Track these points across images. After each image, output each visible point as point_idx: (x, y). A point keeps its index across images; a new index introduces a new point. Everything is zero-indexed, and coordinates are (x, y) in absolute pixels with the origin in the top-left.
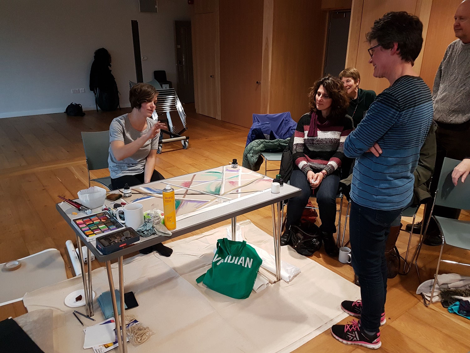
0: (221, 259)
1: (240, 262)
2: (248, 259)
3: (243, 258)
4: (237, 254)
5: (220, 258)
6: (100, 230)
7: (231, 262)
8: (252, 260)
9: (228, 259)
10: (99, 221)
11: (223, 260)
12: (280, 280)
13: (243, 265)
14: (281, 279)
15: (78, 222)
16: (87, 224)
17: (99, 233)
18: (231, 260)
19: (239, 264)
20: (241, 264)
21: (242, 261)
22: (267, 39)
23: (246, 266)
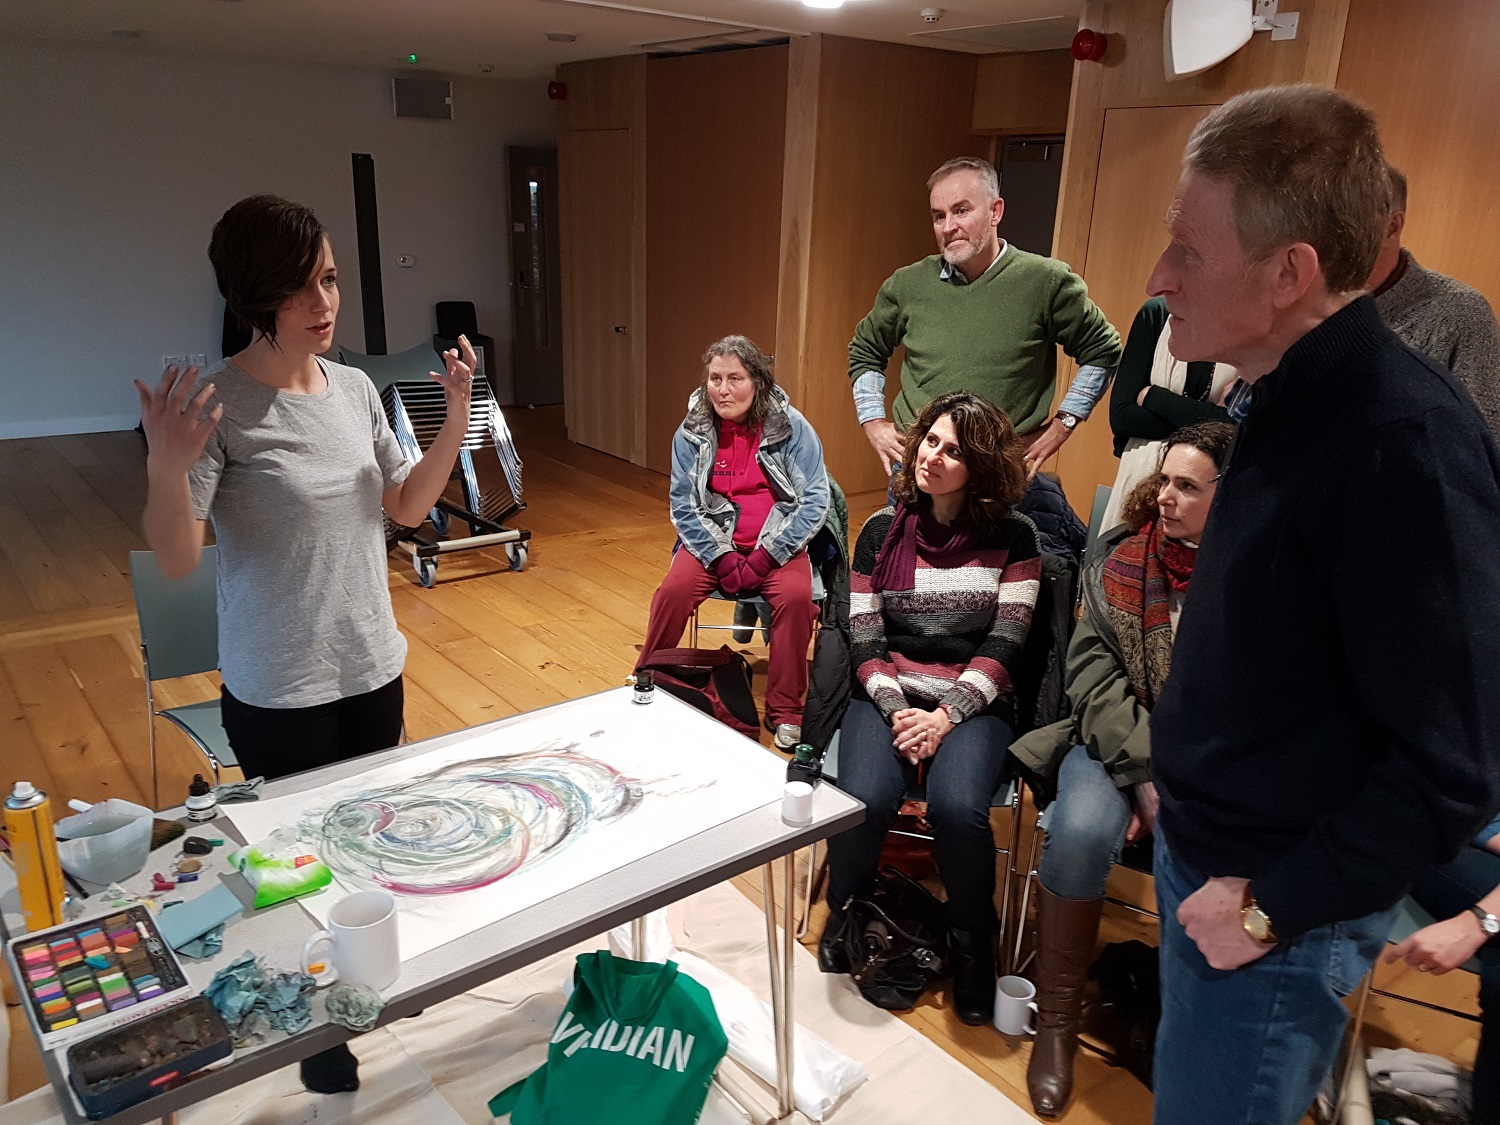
0: (581, 1033)
1: (647, 1047)
2: (676, 1034)
3: (662, 1029)
4: (641, 1017)
5: (580, 1027)
6: (102, 995)
7: (614, 1049)
8: (690, 1039)
9: (605, 1038)
10: (107, 949)
11: (588, 1034)
12: (789, 1112)
13: (657, 1062)
14: (796, 1109)
15: (29, 953)
16: (62, 964)
17: (92, 1014)
18: (615, 1042)
19: (641, 1056)
20: (650, 1056)
21: (653, 1044)
22: (795, 223)
23: (666, 1066)
